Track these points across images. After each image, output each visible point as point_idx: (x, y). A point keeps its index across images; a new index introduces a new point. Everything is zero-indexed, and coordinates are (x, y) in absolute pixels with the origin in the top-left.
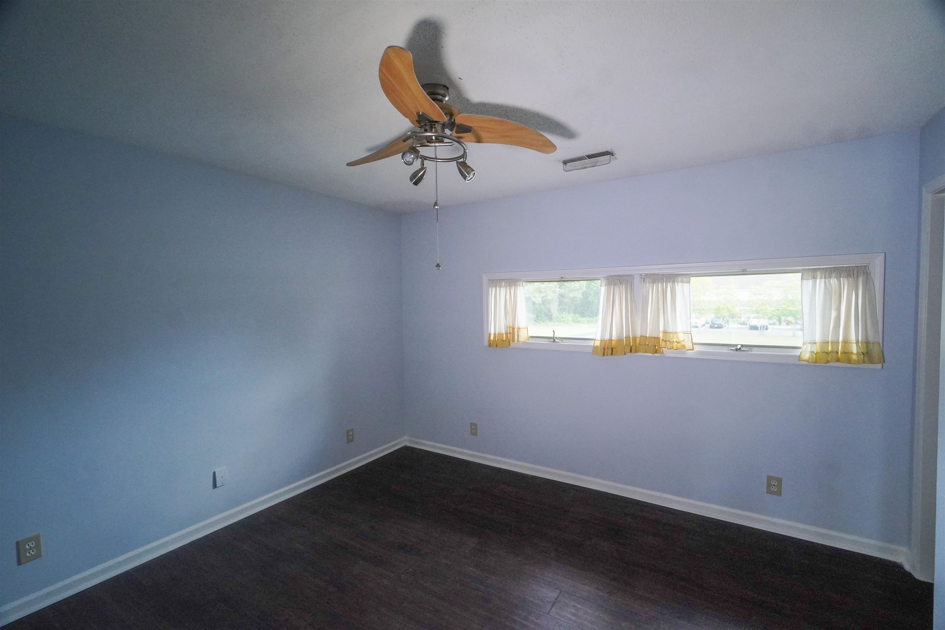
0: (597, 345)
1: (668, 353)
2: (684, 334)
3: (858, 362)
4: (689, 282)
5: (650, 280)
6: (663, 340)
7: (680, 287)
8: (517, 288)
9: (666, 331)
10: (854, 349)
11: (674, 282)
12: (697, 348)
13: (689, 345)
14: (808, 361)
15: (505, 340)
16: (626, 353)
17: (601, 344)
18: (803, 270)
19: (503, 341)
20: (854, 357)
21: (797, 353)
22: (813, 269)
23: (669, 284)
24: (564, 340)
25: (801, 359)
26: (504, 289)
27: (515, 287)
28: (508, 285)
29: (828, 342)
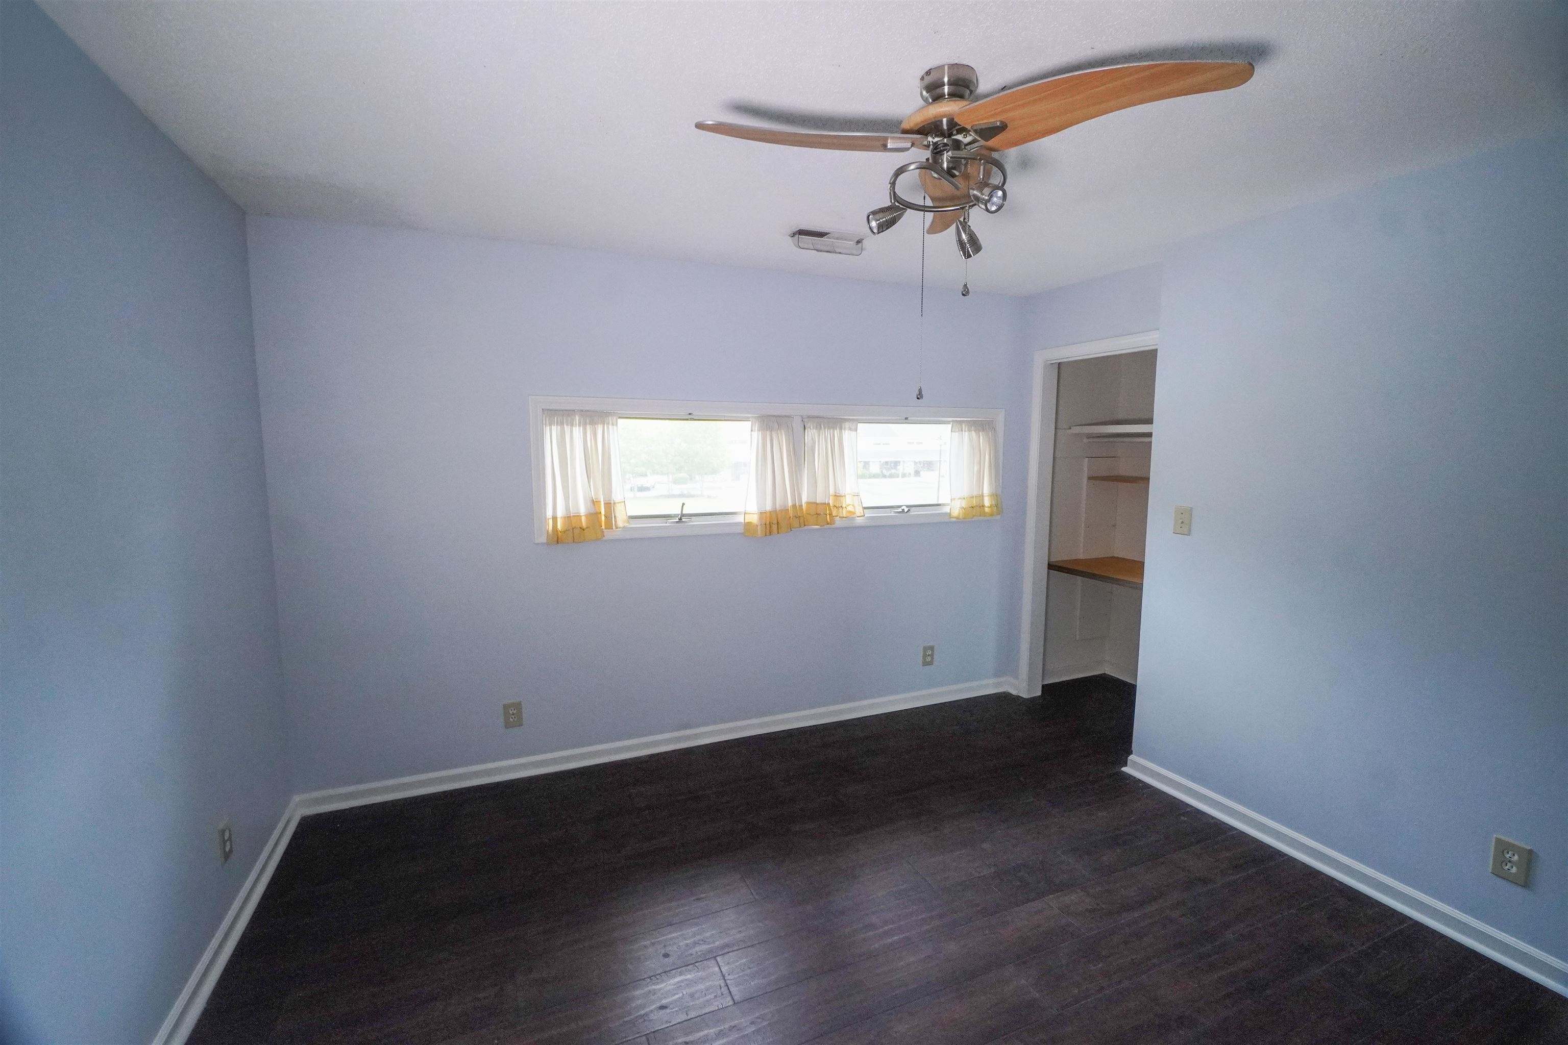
0: (748, 521)
1: (838, 523)
2: (854, 497)
3: (992, 515)
4: (856, 430)
5: (815, 424)
6: (835, 506)
7: (847, 435)
8: (608, 428)
9: (839, 494)
10: (987, 502)
11: (841, 429)
12: (868, 514)
13: (859, 511)
14: (957, 518)
15: (587, 528)
16: (793, 528)
17: (761, 518)
18: (953, 421)
19: (583, 530)
20: (987, 510)
21: (947, 509)
22: (960, 421)
23: (836, 431)
24: (694, 518)
25: (951, 516)
26: (580, 430)
27: (604, 427)
28: (588, 421)
29: (973, 497)
